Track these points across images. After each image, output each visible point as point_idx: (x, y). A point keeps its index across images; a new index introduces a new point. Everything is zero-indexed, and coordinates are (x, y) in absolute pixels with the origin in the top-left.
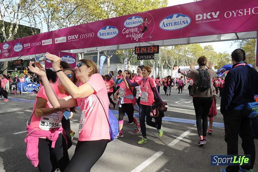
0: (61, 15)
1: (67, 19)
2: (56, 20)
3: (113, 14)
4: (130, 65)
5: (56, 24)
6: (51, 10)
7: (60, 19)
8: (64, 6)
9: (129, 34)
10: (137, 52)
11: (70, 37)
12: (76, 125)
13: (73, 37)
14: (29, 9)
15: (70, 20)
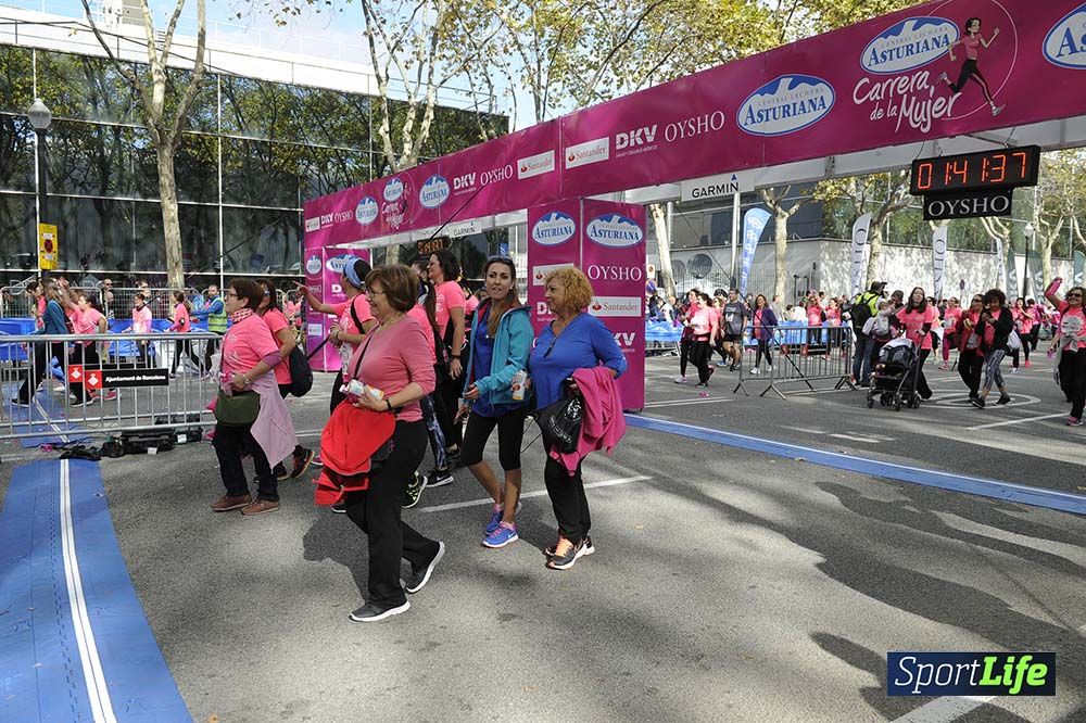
0: (586, 51)
1: (610, 65)
2: (568, 76)
4: (879, 246)
5: (567, 89)
6: (546, 37)
7: (581, 68)
8: (599, 15)
9: (883, 104)
10: (924, 183)
11: (622, 139)
12: (644, 498)
13: (635, 137)
14: (468, 41)
15: (621, 70)
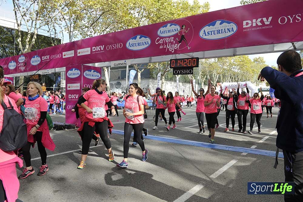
1: (92, 27)
2: (80, 29)
3: (145, 21)
4: (164, 81)
5: (79, 33)
6: (73, 17)
7: (83, 27)
8: (89, 13)
9: (163, 45)
10: (173, 65)
11: (94, 48)
12: (100, 151)
13: (98, 48)
14: (48, 16)
